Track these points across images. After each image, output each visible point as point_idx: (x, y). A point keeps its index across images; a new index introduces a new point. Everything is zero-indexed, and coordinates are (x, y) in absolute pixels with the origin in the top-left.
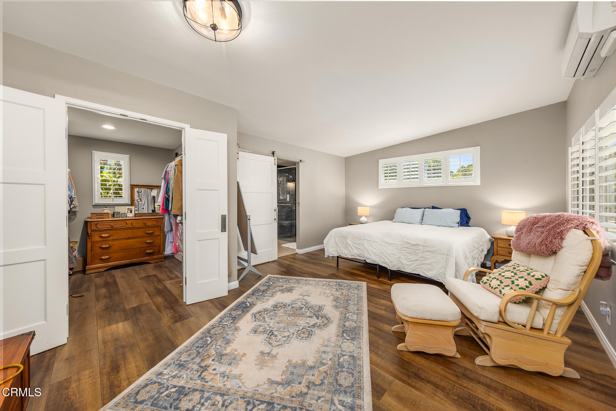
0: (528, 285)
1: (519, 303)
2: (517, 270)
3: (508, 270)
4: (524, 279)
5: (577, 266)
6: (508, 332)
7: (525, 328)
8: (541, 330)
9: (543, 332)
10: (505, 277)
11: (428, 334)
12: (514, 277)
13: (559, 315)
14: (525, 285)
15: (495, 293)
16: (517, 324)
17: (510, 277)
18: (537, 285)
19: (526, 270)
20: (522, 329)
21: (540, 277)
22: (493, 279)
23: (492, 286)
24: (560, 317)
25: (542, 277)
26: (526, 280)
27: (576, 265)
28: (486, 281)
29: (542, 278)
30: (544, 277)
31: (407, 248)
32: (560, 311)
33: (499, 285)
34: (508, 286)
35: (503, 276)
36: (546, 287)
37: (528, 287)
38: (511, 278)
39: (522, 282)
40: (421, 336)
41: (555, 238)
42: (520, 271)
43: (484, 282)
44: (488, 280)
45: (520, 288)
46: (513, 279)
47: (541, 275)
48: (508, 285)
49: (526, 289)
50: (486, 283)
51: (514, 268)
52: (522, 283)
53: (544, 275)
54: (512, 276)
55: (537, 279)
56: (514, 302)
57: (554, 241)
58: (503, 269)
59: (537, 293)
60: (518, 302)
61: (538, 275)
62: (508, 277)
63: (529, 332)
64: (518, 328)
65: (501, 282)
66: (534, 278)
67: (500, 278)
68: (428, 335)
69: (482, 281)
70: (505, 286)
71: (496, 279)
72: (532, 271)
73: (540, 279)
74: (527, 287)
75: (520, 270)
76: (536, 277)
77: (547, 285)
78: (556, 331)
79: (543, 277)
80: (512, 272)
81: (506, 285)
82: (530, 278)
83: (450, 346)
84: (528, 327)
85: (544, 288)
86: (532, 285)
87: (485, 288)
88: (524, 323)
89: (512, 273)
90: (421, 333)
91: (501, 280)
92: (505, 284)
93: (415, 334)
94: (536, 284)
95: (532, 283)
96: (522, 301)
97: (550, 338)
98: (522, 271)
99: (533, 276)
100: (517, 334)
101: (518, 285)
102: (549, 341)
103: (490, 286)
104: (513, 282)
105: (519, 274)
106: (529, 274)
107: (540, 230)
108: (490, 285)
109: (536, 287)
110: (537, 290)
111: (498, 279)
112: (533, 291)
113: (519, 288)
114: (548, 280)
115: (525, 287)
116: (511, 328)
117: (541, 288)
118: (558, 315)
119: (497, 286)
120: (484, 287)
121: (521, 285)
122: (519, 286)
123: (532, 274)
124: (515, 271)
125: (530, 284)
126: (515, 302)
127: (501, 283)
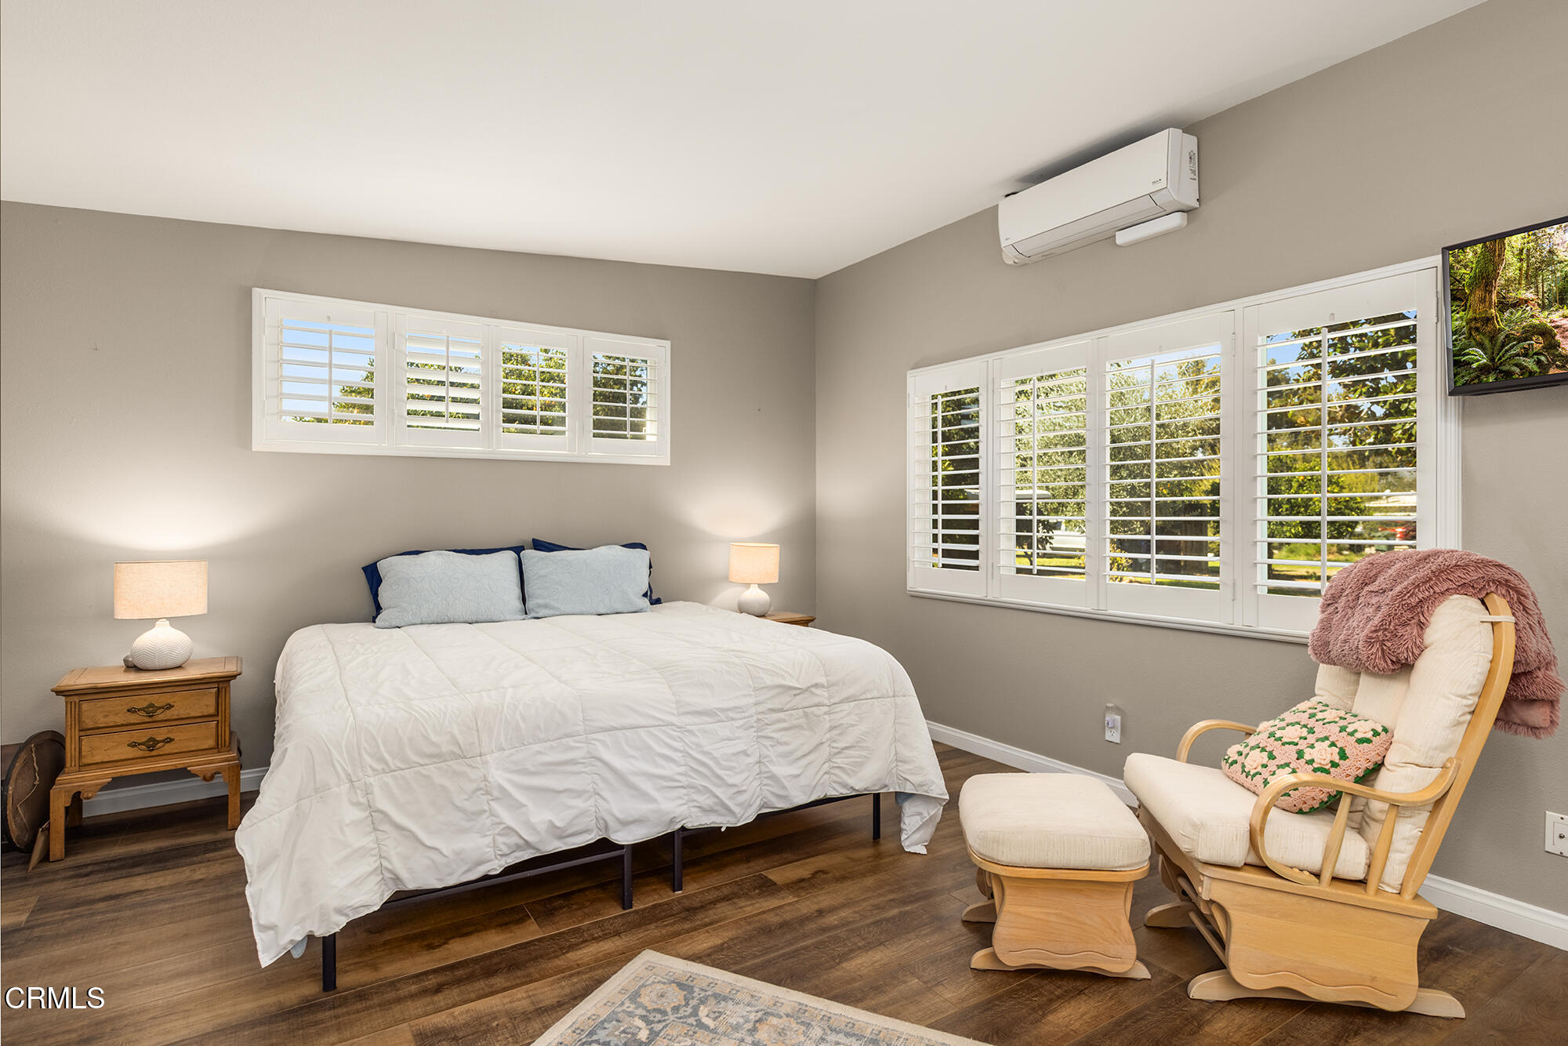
0: (1336, 759)
1: (1313, 811)
2: (1317, 721)
3: (1295, 721)
4: (1328, 743)
5: (1454, 698)
6: (1272, 895)
7: (1318, 881)
8: (1362, 883)
9: (1365, 889)
10: (1284, 740)
11: (1056, 911)
12: (1306, 739)
13: (1408, 839)
14: (1328, 761)
15: (1253, 789)
16: (1297, 870)
17: (1296, 741)
18: (1360, 760)
19: (1341, 718)
20: (1309, 883)
21: (1369, 735)
22: (1252, 748)
23: (1246, 770)
24: (1411, 844)
25: (1373, 735)
26: (1333, 744)
27: (1451, 694)
28: (1236, 757)
29: (1374, 739)
30: (1379, 735)
31: (781, 710)
32: (1410, 826)
33: (1265, 766)
34: (1287, 765)
35: (1280, 739)
36: (1383, 763)
37: (1336, 763)
38: (1297, 744)
39: (1323, 751)
40: (1038, 919)
41: (1404, 624)
42: (1325, 721)
43: (1229, 762)
44: (1240, 753)
45: (1315, 770)
46: (1302, 745)
47: (1372, 730)
48: (1286, 763)
49: (1332, 770)
50: (1235, 762)
51: (1312, 716)
52: (1323, 754)
53: (1380, 729)
54: (1301, 738)
55: (1360, 741)
56: (1296, 809)
57: (1401, 632)
58: (1283, 720)
59: (1359, 780)
60: (1308, 810)
61: (1364, 729)
62: (1290, 740)
63: (1328, 890)
64: (1299, 879)
65: (1271, 757)
66: (1352, 739)
67: (1271, 745)
68: (1056, 915)
69: (1226, 757)
70: (1279, 767)
71: (1259, 750)
72: (1353, 719)
73: (1368, 741)
74: (1334, 765)
75: (1324, 719)
76: (1358, 735)
77: (1384, 757)
78: (1402, 885)
79: (1376, 734)
80: (1305, 726)
81: (1282, 763)
82: (1343, 740)
83: (1118, 944)
84: (1326, 876)
85: (1378, 767)
86: (1348, 758)
87: (1232, 779)
88: (1316, 865)
89: (1304, 729)
90: (1039, 910)
91: (1271, 750)
92: (1280, 761)
93: (1019, 914)
94: (1357, 755)
95: (1347, 752)
96: (1318, 806)
97: (1379, 903)
98: (1329, 723)
99: (1351, 734)
100: (1296, 898)
101: (1310, 762)
102: (1378, 914)
103: (1244, 771)
104: (1300, 755)
105: (1320, 731)
106: (1343, 729)
107: (1374, 600)
108: (1243, 766)
109: (1358, 765)
110: (1360, 773)
111: (1263, 750)
112: (1348, 775)
113: (1313, 770)
114: (1388, 744)
115: (1327, 767)
116: (1279, 881)
117: (1370, 766)
118: (1404, 839)
119: (1259, 769)
120: (1231, 775)
121: (1319, 761)
122: (1314, 764)
123: (1350, 729)
124: (1311, 723)
125: (1343, 755)
126: (1301, 810)
127: (1269, 758)
